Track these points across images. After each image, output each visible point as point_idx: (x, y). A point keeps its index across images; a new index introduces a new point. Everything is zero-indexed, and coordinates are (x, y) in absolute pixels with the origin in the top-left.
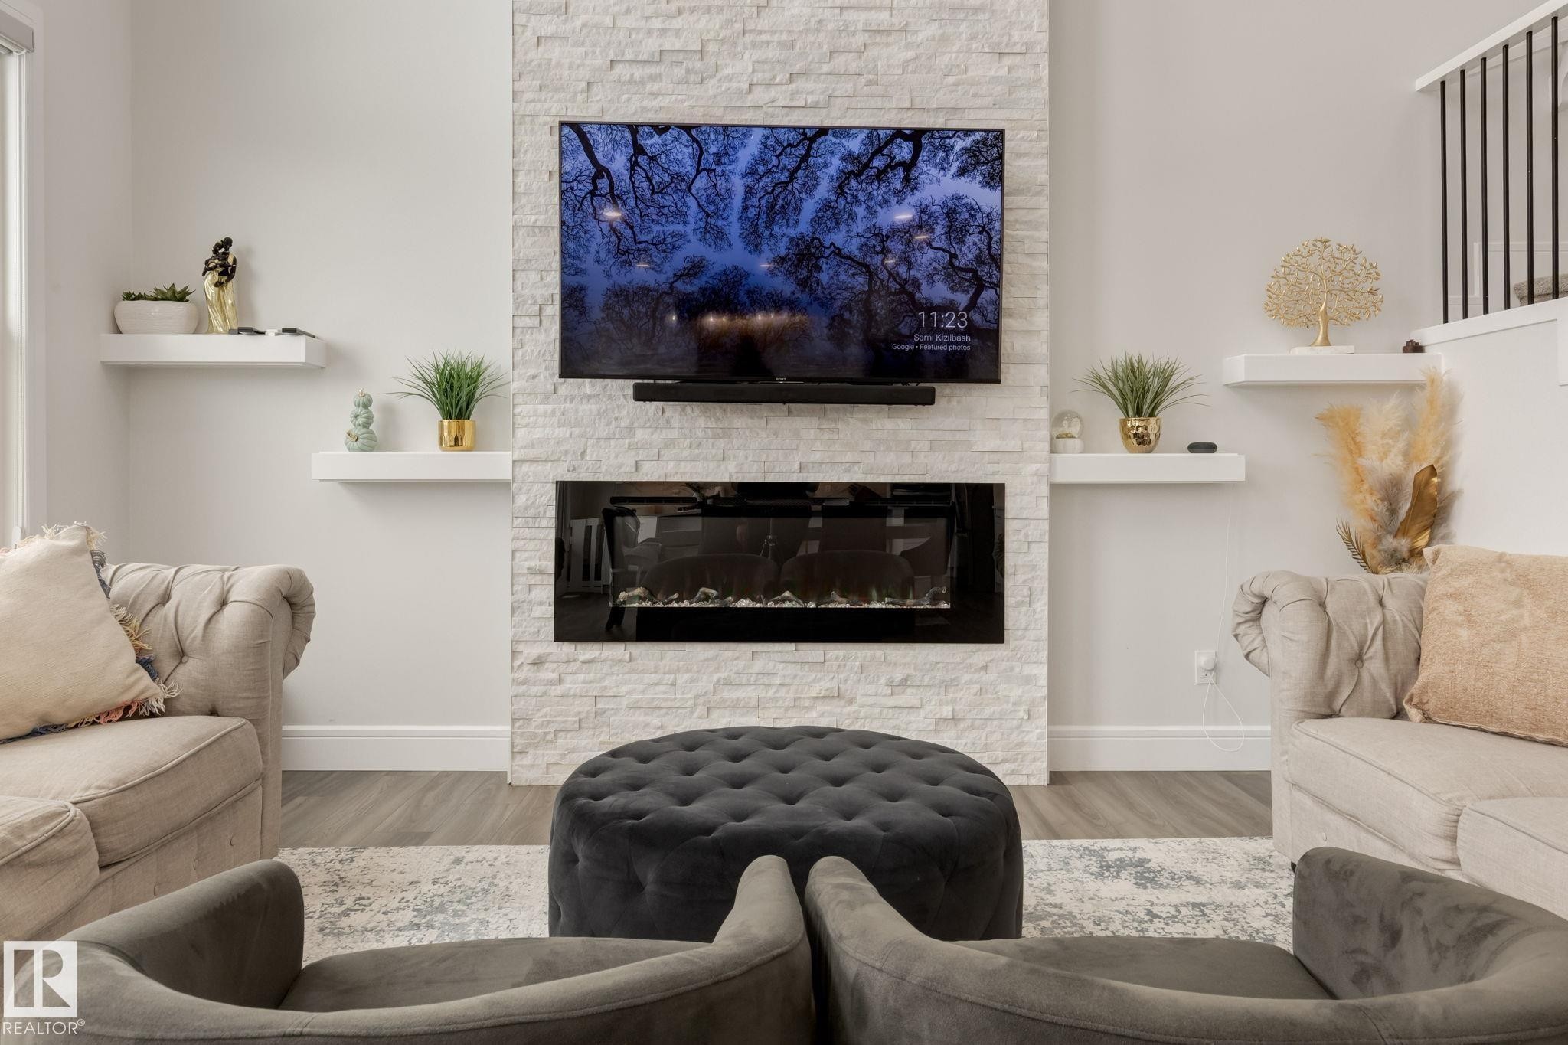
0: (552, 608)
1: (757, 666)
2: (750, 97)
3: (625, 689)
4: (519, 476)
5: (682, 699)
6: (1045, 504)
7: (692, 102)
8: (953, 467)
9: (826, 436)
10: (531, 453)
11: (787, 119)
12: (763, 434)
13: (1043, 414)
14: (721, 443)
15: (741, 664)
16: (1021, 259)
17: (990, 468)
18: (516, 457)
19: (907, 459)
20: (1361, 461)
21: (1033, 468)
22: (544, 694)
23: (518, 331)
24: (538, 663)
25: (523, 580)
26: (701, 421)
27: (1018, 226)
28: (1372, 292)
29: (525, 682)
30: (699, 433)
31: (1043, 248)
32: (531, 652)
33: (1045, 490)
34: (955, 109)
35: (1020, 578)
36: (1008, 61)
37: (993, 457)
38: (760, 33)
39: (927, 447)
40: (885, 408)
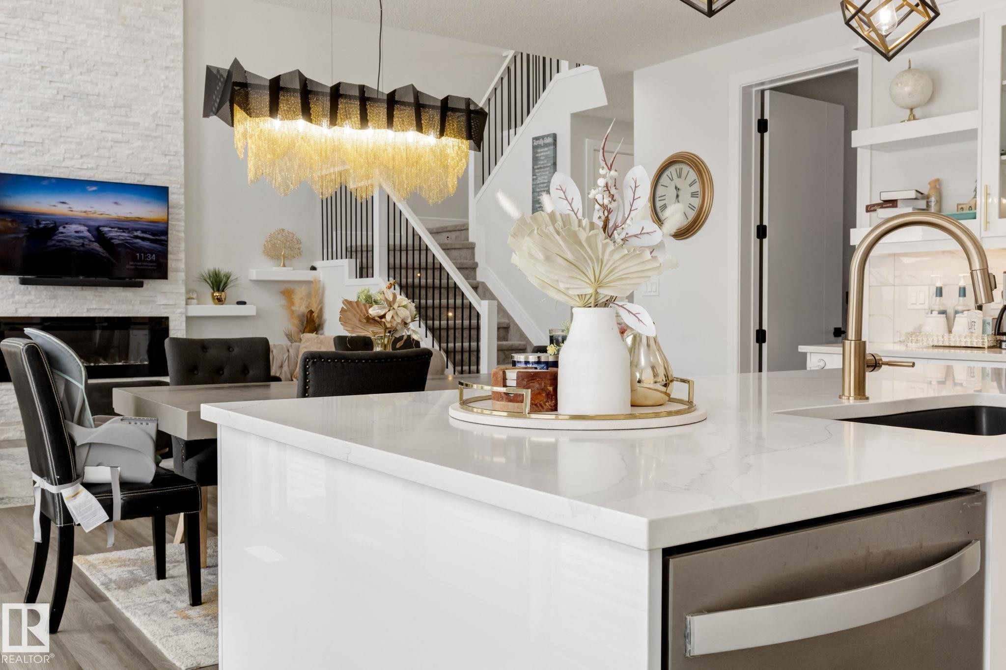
6: (184, 324)
8: (149, 311)
9: (98, 299)
12: (71, 297)
13: (183, 291)
14: (53, 301)
16: (174, 232)
17: (163, 311)
19: (131, 307)
20: (294, 308)
21: (179, 311)
26: (44, 293)
27: (173, 220)
28: (299, 249)
30: (44, 297)
31: (182, 229)
33: (184, 319)
34: (148, 175)
36: (168, 158)
37: (165, 307)
38: (68, 137)
39: (139, 303)
40: (122, 288)
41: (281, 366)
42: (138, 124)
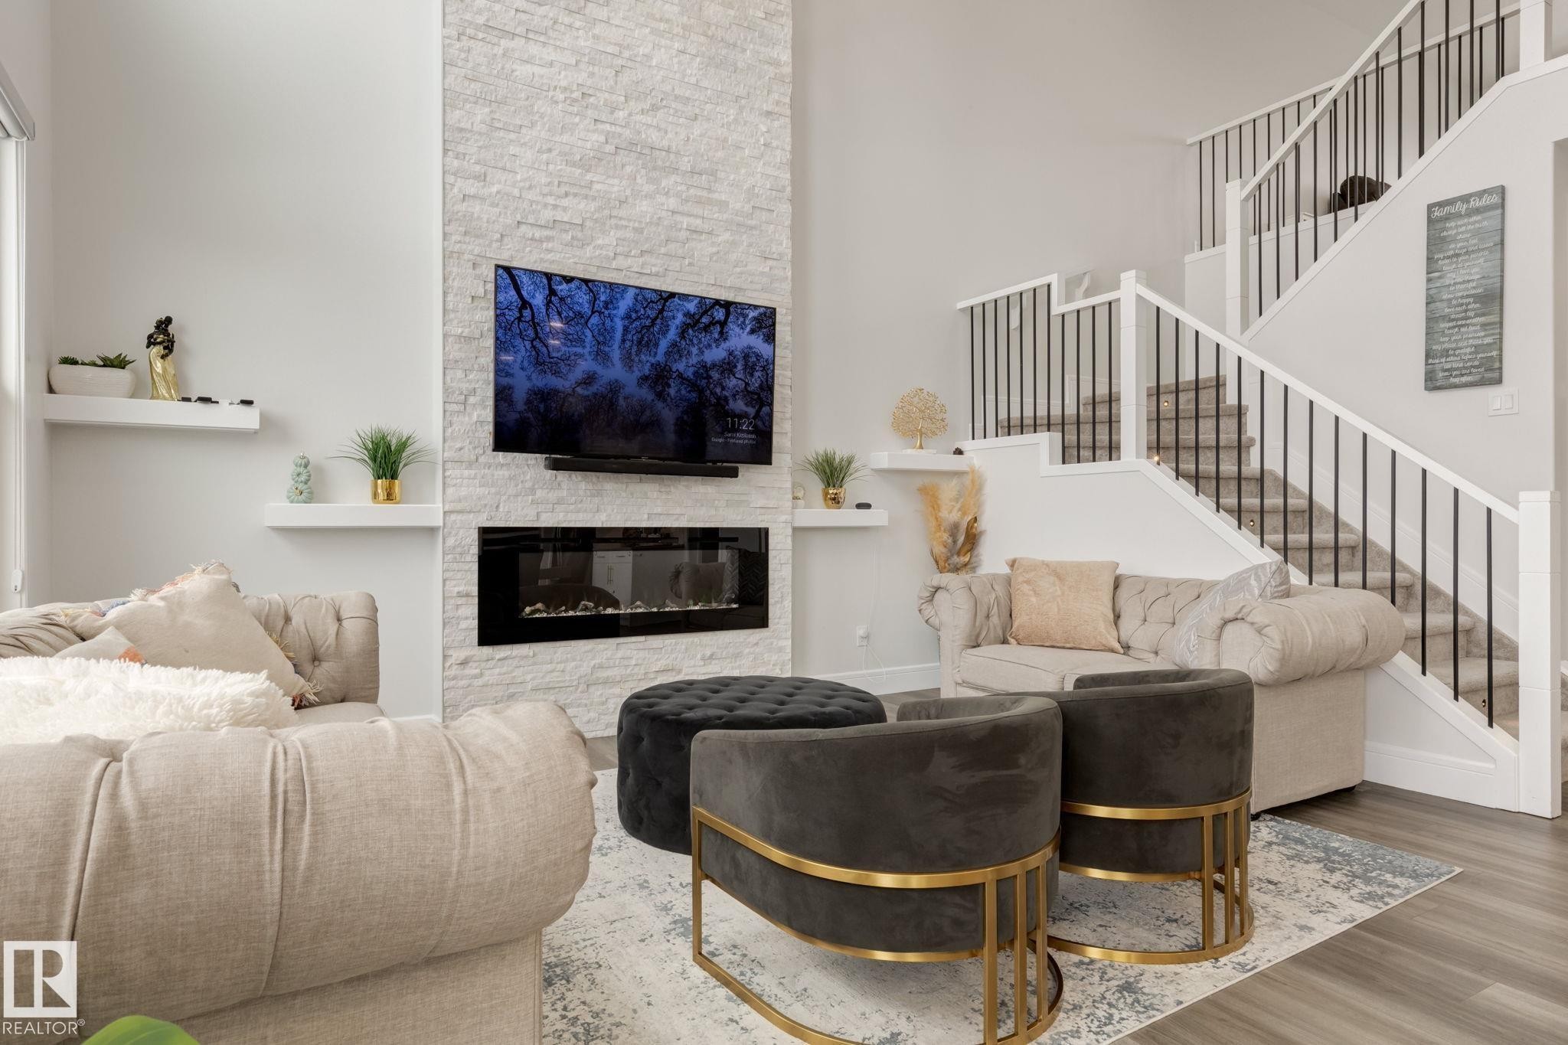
0: (476, 621)
1: (620, 654)
2: (614, 263)
3: (529, 677)
4: (449, 525)
5: (570, 680)
6: (789, 540)
7: (576, 260)
8: (739, 518)
9: (664, 497)
10: (459, 507)
11: (639, 281)
12: (624, 495)
13: (789, 485)
14: (596, 500)
15: (609, 653)
17: (760, 518)
18: (447, 508)
19: (713, 512)
20: (940, 514)
21: (783, 518)
22: (469, 686)
23: (448, 414)
24: (464, 663)
25: (452, 601)
26: (583, 485)
28: (943, 420)
29: (454, 678)
30: (581, 493)
32: (458, 655)
33: (789, 531)
34: (740, 289)
35: (777, 587)
36: (770, 263)
37: (763, 511)
38: (621, 219)
39: (725, 505)
40: (700, 478)
41: (988, 617)
42: (726, 204)
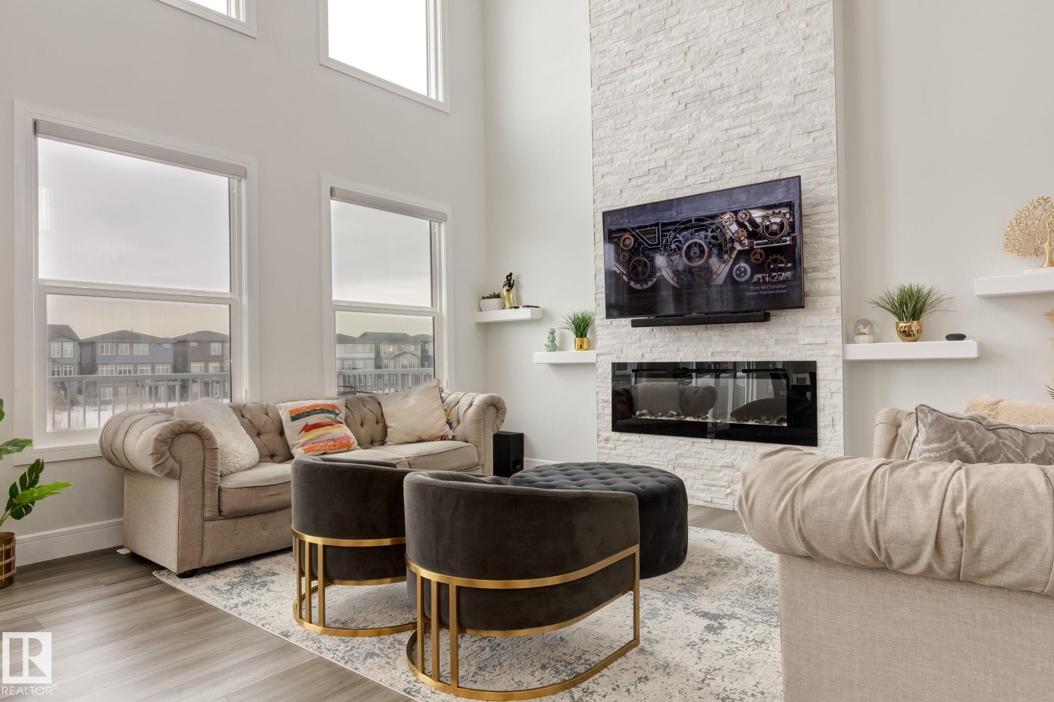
0: (611, 417)
1: (694, 449)
2: (686, 182)
3: (640, 454)
4: (599, 360)
5: (662, 461)
6: (840, 372)
7: (662, 190)
8: (788, 353)
9: (724, 339)
10: (603, 351)
11: (702, 189)
12: (695, 339)
13: (838, 323)
14: (677, 344)
15: (688, 447)
16: (823, 239)
17: (809, 353)
18: (597, 353)
19: (763, 349)
21: (832, 352)
22: (609, 454)
23: (597, 300)
24: (607, 440)
25: (601, 404)
26: (668, 334)
27: (821, 222)
29: (602, 448)
30: (667, 340)
31: (836, 232)
32: (604, 435)
33: (840, 364)
34: (785, 167)
35: (827, 412)
36: (813, 135)
37: (810, 347)
39: (774, 343)
40: (752, 324)
42: (770, 104)
